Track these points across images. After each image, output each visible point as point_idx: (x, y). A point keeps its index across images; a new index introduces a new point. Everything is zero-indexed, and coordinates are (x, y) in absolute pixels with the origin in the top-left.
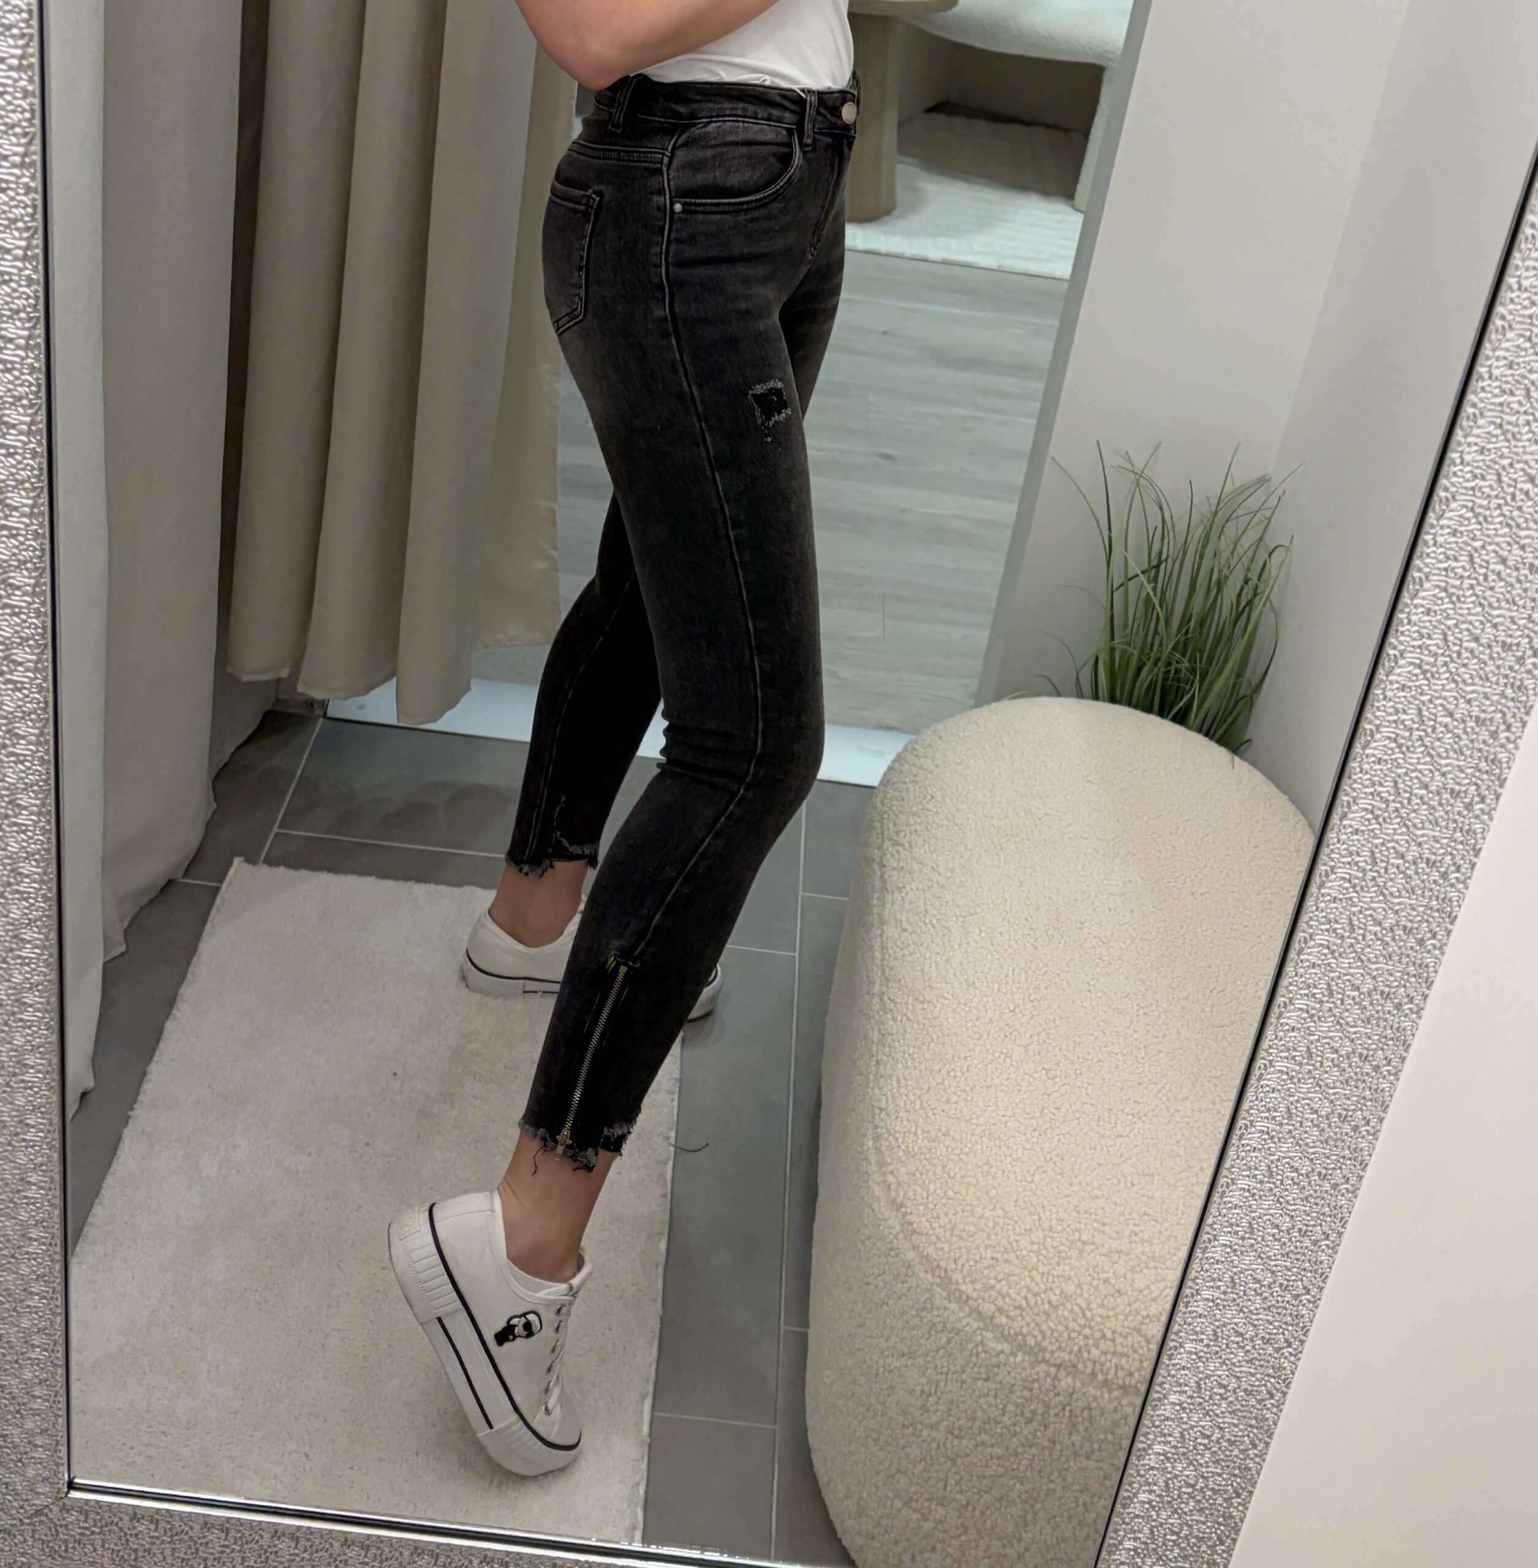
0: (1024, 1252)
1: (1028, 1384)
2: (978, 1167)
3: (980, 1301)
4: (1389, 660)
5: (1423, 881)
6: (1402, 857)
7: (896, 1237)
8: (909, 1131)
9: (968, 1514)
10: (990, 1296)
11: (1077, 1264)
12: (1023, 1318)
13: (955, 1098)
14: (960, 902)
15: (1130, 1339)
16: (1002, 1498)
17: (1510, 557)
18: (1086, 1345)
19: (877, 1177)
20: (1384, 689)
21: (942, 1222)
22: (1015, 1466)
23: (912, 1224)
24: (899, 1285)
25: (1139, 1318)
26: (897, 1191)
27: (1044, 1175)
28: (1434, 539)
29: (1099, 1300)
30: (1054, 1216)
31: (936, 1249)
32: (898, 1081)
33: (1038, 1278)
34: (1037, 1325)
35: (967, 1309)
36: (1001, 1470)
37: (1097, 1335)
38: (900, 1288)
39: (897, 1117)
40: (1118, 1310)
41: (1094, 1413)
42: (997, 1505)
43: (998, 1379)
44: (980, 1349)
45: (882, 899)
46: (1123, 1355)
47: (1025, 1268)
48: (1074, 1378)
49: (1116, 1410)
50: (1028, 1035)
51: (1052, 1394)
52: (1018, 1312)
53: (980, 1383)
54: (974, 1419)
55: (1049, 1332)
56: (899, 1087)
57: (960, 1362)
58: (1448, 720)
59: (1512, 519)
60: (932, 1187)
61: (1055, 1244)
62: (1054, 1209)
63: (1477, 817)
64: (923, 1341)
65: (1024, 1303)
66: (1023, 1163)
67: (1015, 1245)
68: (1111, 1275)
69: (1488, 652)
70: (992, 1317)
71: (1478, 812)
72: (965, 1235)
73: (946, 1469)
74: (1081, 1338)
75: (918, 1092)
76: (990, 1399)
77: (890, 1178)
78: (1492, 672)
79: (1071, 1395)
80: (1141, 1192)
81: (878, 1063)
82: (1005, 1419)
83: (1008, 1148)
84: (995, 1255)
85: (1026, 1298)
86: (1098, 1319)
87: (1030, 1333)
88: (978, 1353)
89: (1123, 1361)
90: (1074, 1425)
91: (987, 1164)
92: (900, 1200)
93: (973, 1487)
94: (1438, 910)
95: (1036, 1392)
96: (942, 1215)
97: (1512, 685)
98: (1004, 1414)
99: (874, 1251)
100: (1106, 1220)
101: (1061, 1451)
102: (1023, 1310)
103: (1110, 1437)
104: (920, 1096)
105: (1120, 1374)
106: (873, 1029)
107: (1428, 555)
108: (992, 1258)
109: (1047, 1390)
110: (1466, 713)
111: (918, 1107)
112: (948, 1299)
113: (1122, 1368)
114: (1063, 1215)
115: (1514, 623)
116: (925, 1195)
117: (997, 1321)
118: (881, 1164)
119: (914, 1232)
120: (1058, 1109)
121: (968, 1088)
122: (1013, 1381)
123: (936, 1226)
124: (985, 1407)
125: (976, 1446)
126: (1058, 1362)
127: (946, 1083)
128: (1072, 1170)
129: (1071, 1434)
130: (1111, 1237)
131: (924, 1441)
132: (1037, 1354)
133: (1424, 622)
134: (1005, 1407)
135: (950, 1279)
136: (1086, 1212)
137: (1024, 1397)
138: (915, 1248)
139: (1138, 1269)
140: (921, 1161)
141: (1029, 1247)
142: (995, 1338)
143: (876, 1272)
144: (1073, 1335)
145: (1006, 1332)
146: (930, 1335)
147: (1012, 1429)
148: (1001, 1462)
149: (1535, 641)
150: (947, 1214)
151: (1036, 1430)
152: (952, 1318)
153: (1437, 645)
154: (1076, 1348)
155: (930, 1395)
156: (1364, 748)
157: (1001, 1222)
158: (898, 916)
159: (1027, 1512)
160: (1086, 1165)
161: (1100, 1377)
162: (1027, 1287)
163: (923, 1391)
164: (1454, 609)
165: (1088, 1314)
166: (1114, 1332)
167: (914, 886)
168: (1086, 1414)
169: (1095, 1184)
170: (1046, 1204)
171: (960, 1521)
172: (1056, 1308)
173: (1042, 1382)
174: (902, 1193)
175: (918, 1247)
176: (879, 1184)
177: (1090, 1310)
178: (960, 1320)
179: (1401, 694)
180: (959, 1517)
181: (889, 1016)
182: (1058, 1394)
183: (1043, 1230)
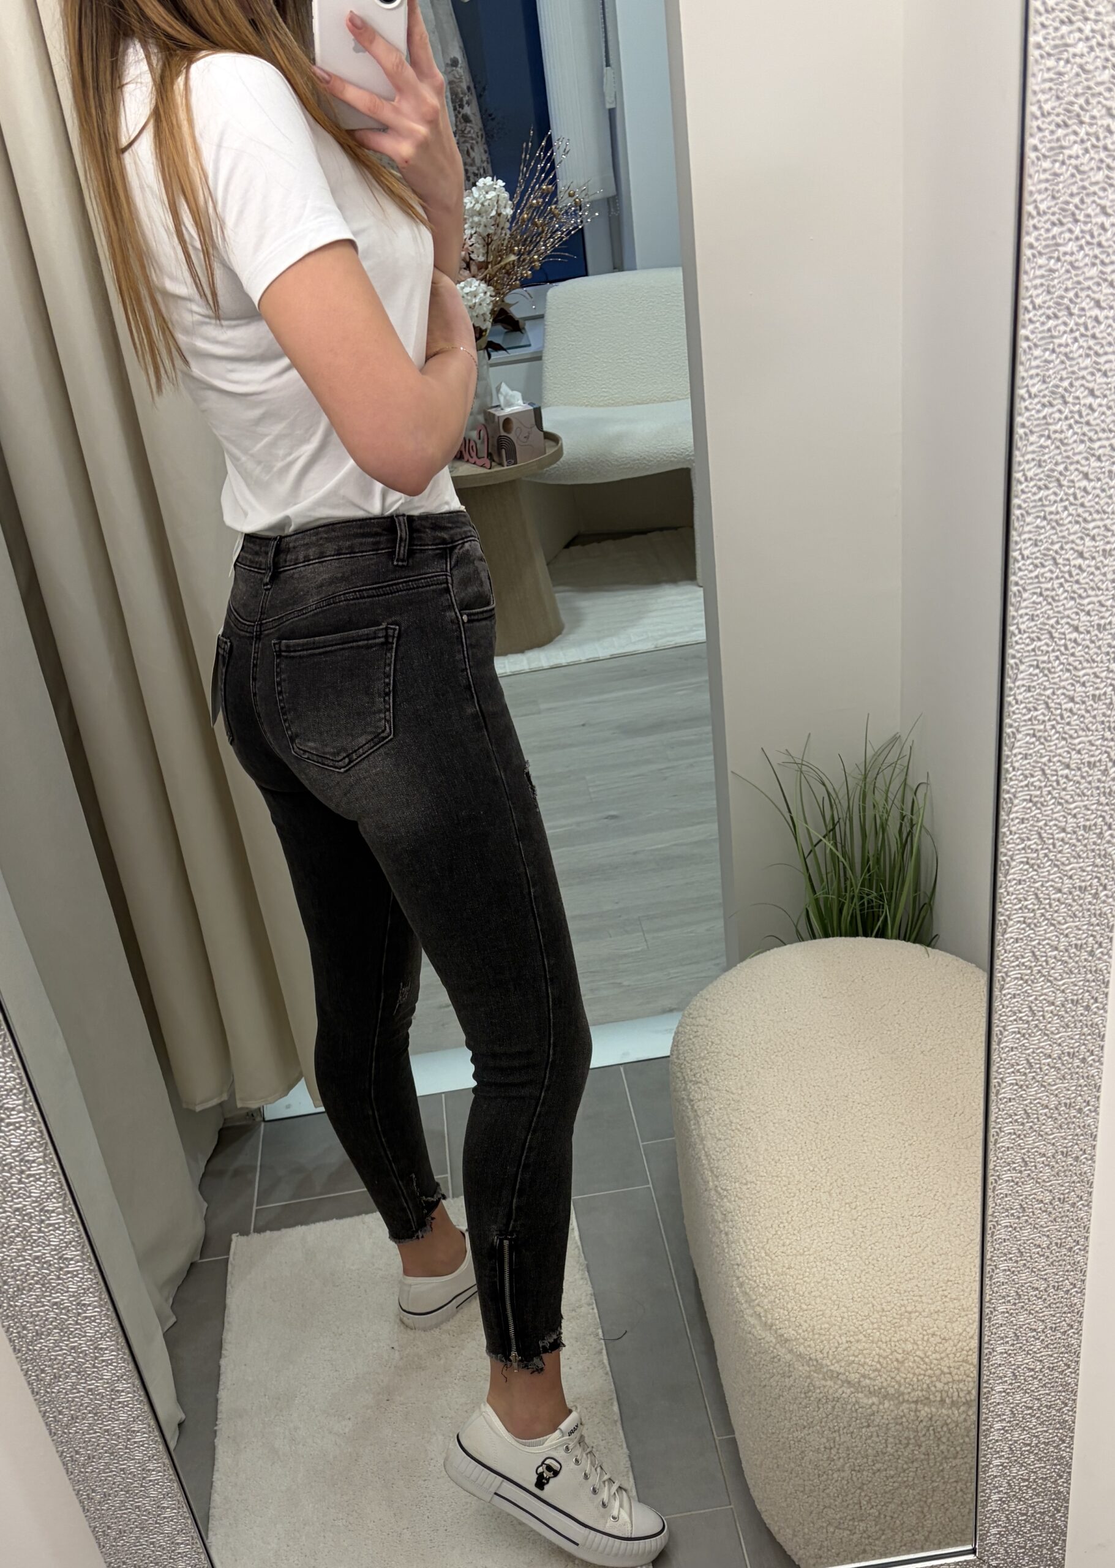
0: (869, 1331)
1: (899, 1421)
2: (819, 1283)
3: (847, 1374)
4: (1006, 803)
5: (1077, 962)
6: (1056, 949)
7: (774, 1348)
8: (762, 1274)
9: (882, 1521)
10: (853, 1368)
11: (909, 1328)
12: (881, 1376)
13: (788, 1242)
14: (753, 1109)
15: (962, 1368)
16: (902, 1503)
17: (1076, 695)
18: (932, 1382)
19: (750, 1311)
20: (1009, 826)
21: (804, 1328)
22: (905, 1479)
23: (783, 1335)
24: (787, 1380)
25: (965, 1352)
26: (766, 1317)
27: (867, 1275)
28: (1015, 699)
29: (932, 1349)
30: (883, 1301)
31: (805, 1347)
32: (745, 1242)
33: (884, 1346)
34: (892, 1378)
35: (839, 1382)
36: (896, 1485)
37: (938, 1372)
38: (788, 1382)
39: (751, 1267)
40: (948, 1352)
41: (950, 1426)
42: (900, 1509)
43: (876, 1423)
44: (857, 1407)
45: (698, 1123)
46: (959, 1381)
47: (872, 1342)
48: (930, 1407)
49: (965, 1420)
50: (828, 1184)
51: (917, 1423)
52: (876, 1374)
53: (864, 1430)
54: (867, 1456)
55: (902, 1381)
56: (746, 1246)
57: (846, 1420)
58: (1063, 835)
59: (1069, 664)
60: (789, 1306)
61: (889, 1319)
62: (881, 1296)
63: (1104, 902)
64: (815, 1414)
65: (878, 1366)
66: (850, 1271)
67: (860, 1328)
68: (936, 1329)
69: (1079, 773)
70: (859, 1382)
71: (1104, 898)
72: (823, 1332)
73: (857, 1495)
74: (926, 1378)
75: (761, 1245)
76: (875, 1438)
77: (758, 1309)
78: (1086, 788)
79: (931, 1419)
80: (941, 1267)
81: (727, 1234)
82: (889, 1449)
83: (836, 1264)
84: (848, 1339)
85: (879, 1362)
86: (935, 1362)
87: (889, 1385)
88: (856, 1410)
89: (961, 1385)
90: (939, 1439)
91: (824, 1279)
92: (769, 1322)
93: (880, 1502)
94: (1093, 981)
95: (905, 1424)
96: (802, 1323)
97: (1104, 793)
98: (887, 1447)
99: (763, 1362)
100: (921, 1293)
101: (935, 1458)
102: (879, 1371)
103: (967, 1440)
104: (763, 1248)
105: (962, 1394)
106: (716, 1212)
107: (1014, 713)
108: (847, 1342)
109: (913, 1420)
110: (1075, 825)
111: (763, 1255)
112: (824, 1379)
113: (962, 1390)
114: (889, 1299)
115: (1093, 745)
116: (786, 1313)
117: (863, 1384)
118: (750, 1301)
119: (787, 1340)
120: (865, 1227)
121: (796, 1232)
122: (887, 1422)
123: (800, 1331)
124: (872, 1445)
125: (874, 1473)
126: (915, 1399)
127: (779, 1233)
128: (887, 1265)
129: (938, 1446)
130: (928, 1304)
131: (837, 1481)
132: (898, 1397)
133: (1024, 765)
134: (886, 1440)
135: (821, 1365)
136: (905, 1291)
137: (897, 1431)
138: (791, 1351)
139: (954, 1319)
140: (776, 1291)
141: (871, 1326)
142: (865, 1396)
143: (768, 1376)
144: (920, 1378)
145: (872, 1389)
146: (819, 1408)
147: (895, 1454)
148: (895, 1479)
149: (1112, 754)
150: (806, 1322)
151: (913, 1451)
152: (831, 1391)
153: (1039, 780)
154: (925, 1386)
155: (831, 1448)
156: (1006, 876)
157: (846, 1315)
158: (712, 1132)
159: (922, 1507)
160: (896, 1260)
161: (948, 1401)
162: (878, 1355)
163: (825, 1448)
164: (1044, 748)
165: (927, 1360)
166: (949, 1367)
167: (717, 1107)
168: (945, 1429)
169: (906, 1271)
170: (875, 1294)
171: (878, 1528)
172: (903, 1362)
173: (907, 1416)
174: (769, 1316)
175: (792, 1350)
176: (752, 1316)
177: (928, 1357)
178: (837, 1391)
179: (1023, 826)
180: (876, 1525)
181: (725, 1200)
182: (922, 1421)
183: (878, 1312)
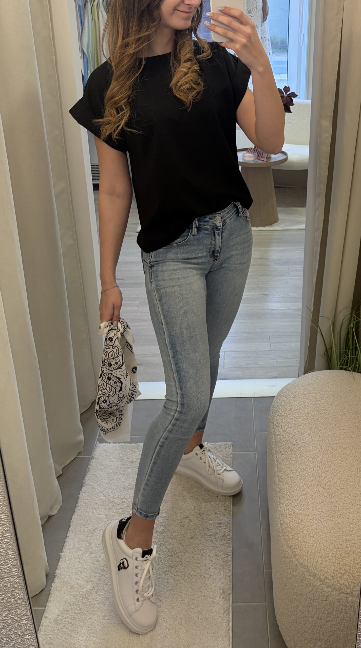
0: (331, 557)
1: (339, 601)
8: (291, 521)
10: (322, 573)
11: (348, 559)
13: (303, 508)
19: (283, 537)
21: (304, 550)
24: (295, 572)
30: (339, 543)
33: (337, 566)
39: (287, 517)
43: (329, 600)
44: (322, 591)
47: (332, 562)
52: (332, 578)
53: (324, 602)
56: (286, 507)
57: (317, 596)
60: (300, 539)
61: (340, 553)
64: (305, 590)
65: (333, 575)
67: (328, 555)
70: (324, 580)
72: (312, 554)
77: (287, 537)
83: (322, 522)
86: (357, 576)
87: (336, 584)
88: (321, 593)
91: (316, 529)
92: (291, 544)
95: (342, 603)
100: (355, 542)
108: (321, 560)
111: (292, 513)
112: (310, 576)
116: (298, 542)
118: (284, 533)
124: (327, 609)
131: (310, 622)
132: (340, 591)
134: (333, 608)
135: (309, 569)
137: (338, 605)
140: (295, 531)
145: (329, 585)
150: (305, 547)
162: (334, 569)
173: (343, 599)
175: (298, 560)
177: (354, 574)
